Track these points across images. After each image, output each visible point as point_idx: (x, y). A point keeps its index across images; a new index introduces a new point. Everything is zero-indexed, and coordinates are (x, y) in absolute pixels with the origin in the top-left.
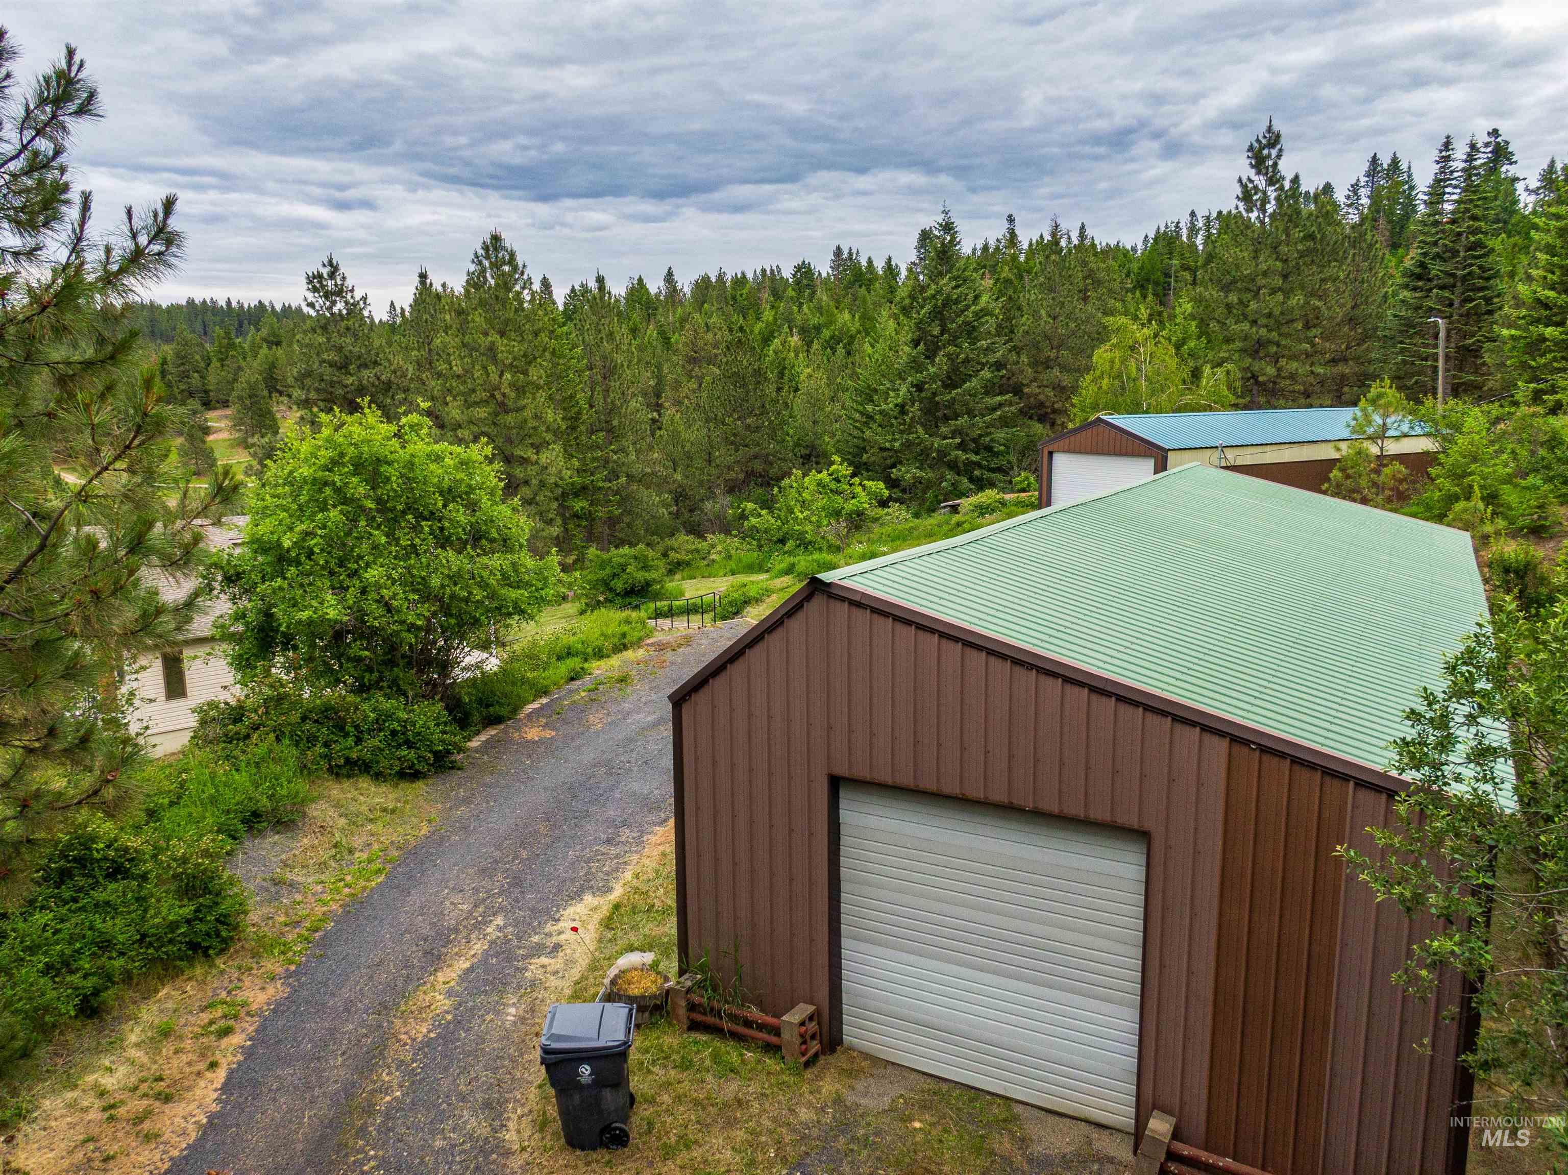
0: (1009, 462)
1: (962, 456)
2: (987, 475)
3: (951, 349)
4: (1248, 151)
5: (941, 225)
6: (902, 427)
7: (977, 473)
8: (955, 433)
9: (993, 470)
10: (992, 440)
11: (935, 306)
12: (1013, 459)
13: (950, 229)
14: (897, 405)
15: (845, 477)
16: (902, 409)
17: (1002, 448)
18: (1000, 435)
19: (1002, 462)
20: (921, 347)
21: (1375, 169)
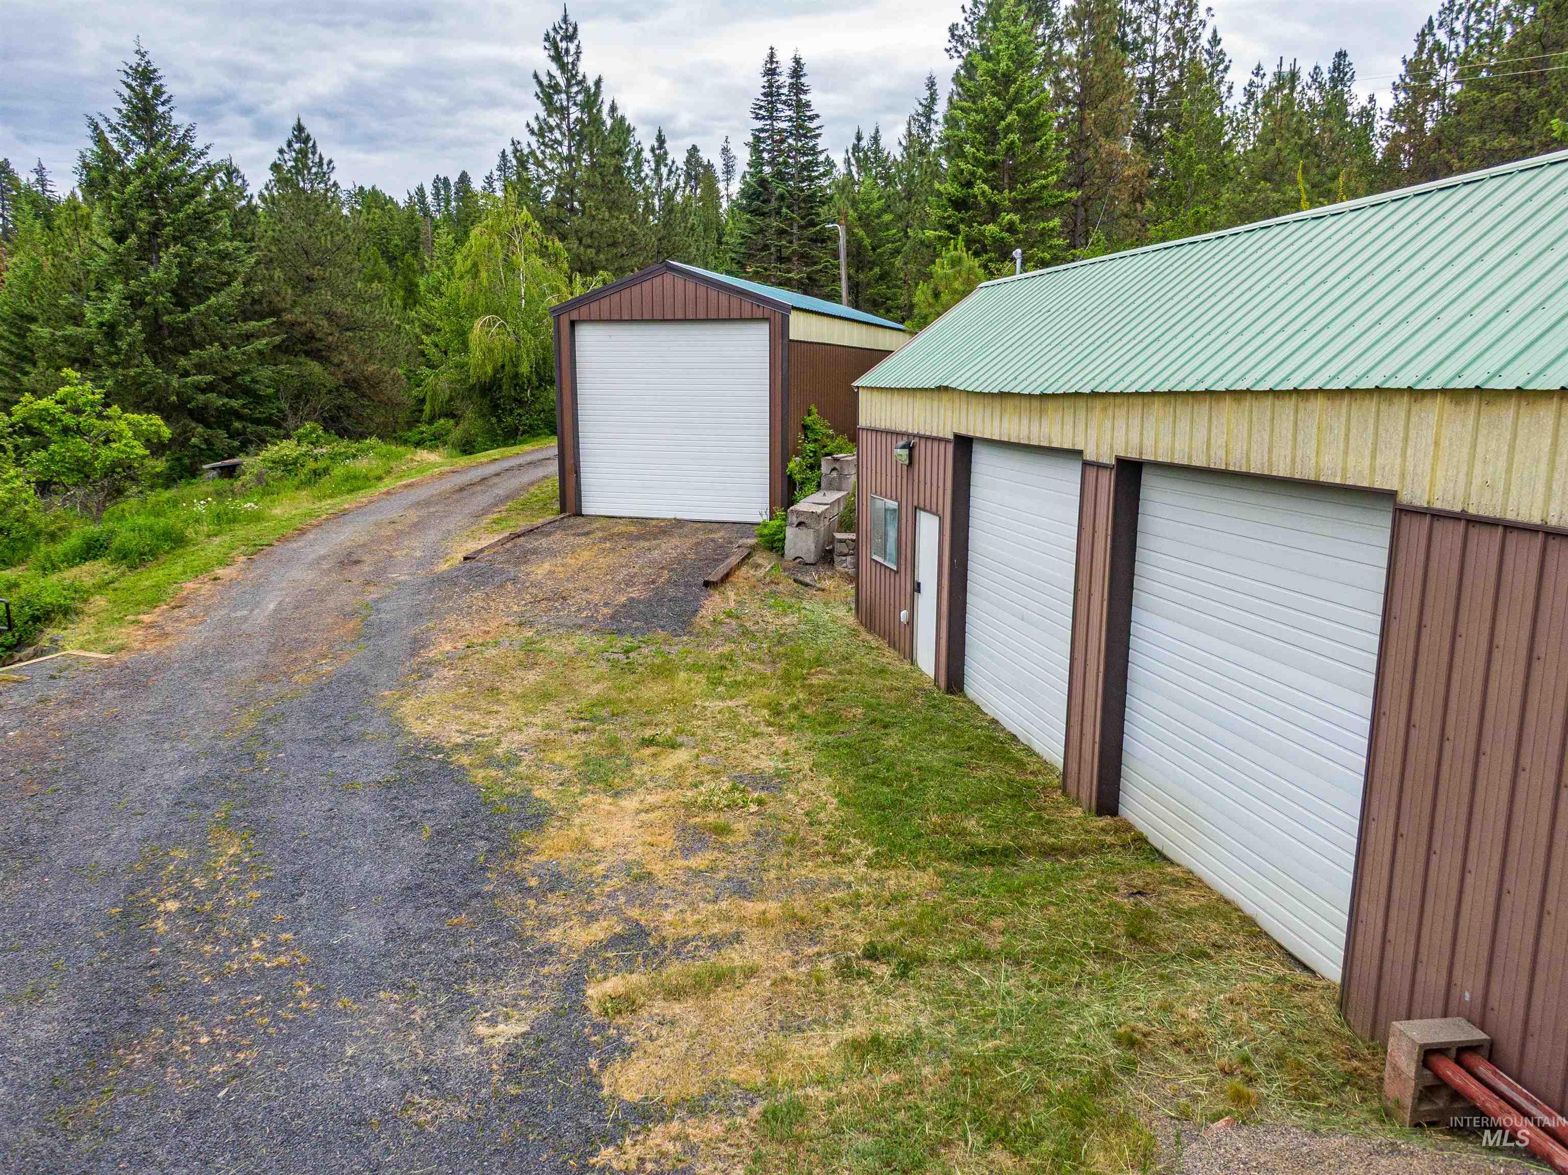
0: (280, 410)
1: (217, 401)
2: (251, 428)
3: (179, 248)
4: (546, 40)
5: (136, 70)
6: (114, 358)
7: (237, 425)
8: (201, 368)
9: (257, 422)
10: (254, 381)
11: (146, 185)
12: (285, 406)
13: (151, 80)
14: (102, 324)
15: (93, 404)
16: (110, 331)
17: (271, 391)
18: (265, 373)
19: (271, 409)
20: (133, 240)
21: (505, 165)
